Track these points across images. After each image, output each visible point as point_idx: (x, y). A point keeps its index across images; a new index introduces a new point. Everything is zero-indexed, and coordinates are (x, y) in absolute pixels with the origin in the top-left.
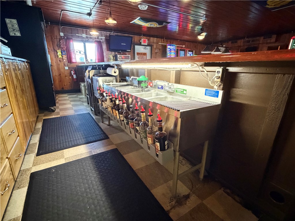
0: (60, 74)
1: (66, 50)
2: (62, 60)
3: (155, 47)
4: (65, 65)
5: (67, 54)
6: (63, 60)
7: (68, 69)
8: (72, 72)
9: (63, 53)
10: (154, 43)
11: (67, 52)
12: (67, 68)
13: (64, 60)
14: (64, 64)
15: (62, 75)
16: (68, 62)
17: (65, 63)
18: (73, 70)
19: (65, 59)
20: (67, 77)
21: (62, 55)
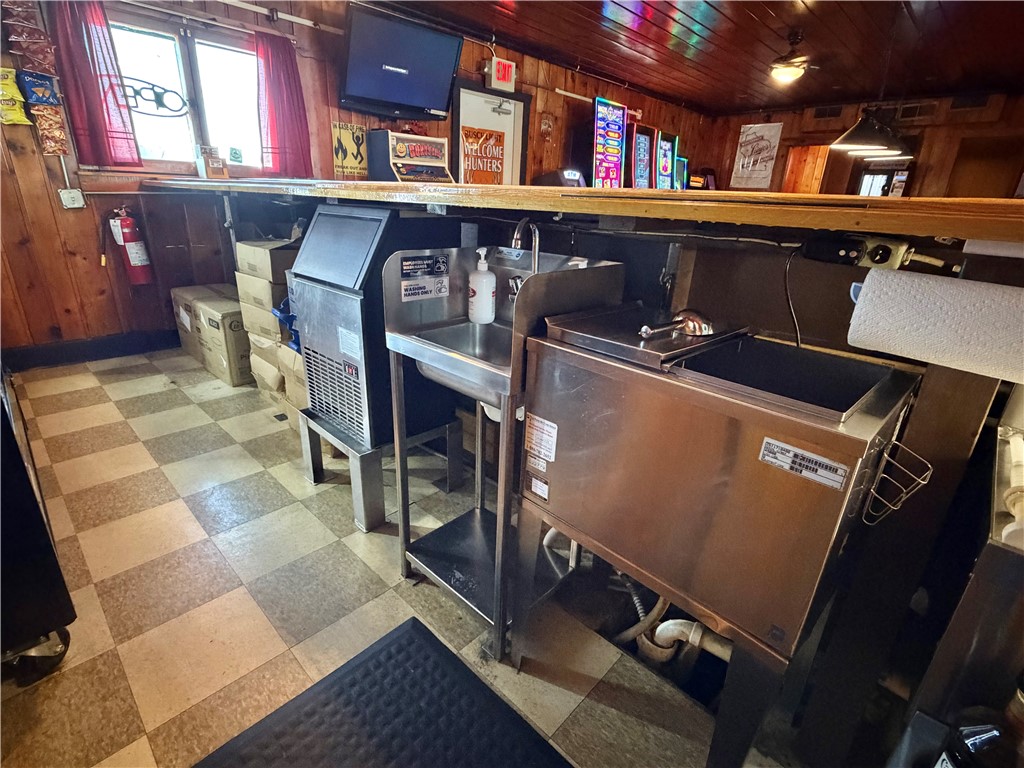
0: (25, 242)
1: (60, 71)
2: (30, 145)
3: (540, 105)
4: (54, 176)
5: (67, 98)
6: (39, 141)
7: (80, 203)
8: (115, 225)
9: (39, 92)
10: (537, 86)
11: (63, 85)
12: (71, 198)
13: (50, 145)
14: (49, 169)
15: (38, 245)
16: (81, 160)
17: (54, 163)
18: (123, 213)
19: (53, 138)
20: (78, 258)
21: (27, 107)
